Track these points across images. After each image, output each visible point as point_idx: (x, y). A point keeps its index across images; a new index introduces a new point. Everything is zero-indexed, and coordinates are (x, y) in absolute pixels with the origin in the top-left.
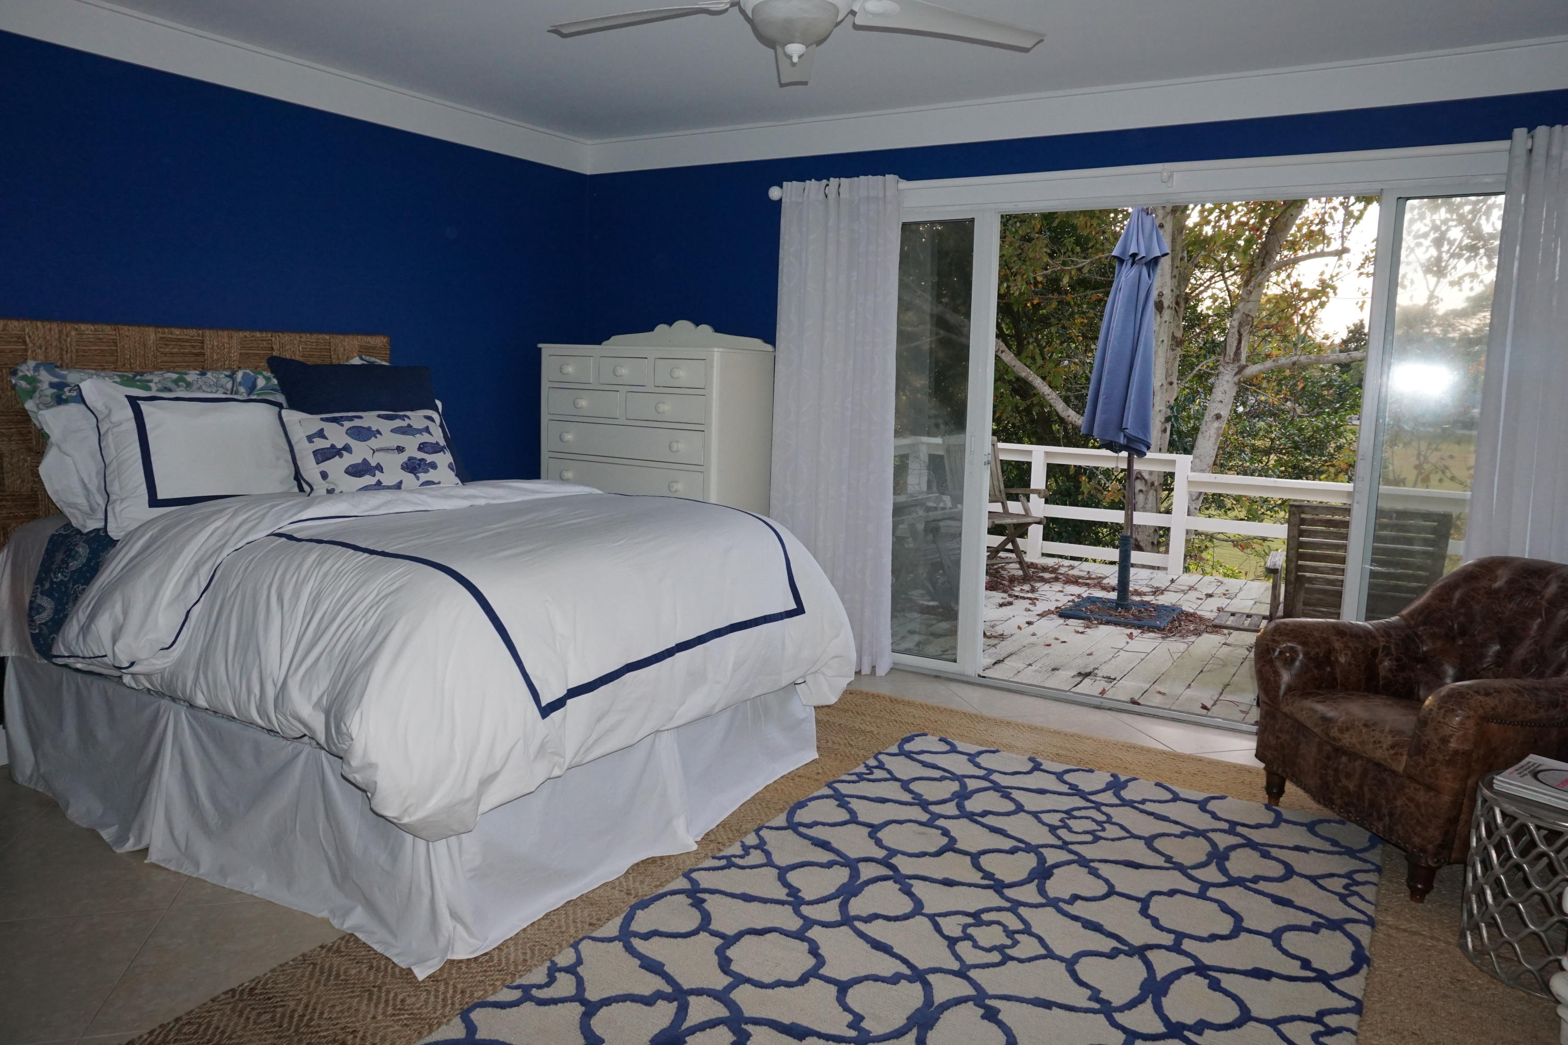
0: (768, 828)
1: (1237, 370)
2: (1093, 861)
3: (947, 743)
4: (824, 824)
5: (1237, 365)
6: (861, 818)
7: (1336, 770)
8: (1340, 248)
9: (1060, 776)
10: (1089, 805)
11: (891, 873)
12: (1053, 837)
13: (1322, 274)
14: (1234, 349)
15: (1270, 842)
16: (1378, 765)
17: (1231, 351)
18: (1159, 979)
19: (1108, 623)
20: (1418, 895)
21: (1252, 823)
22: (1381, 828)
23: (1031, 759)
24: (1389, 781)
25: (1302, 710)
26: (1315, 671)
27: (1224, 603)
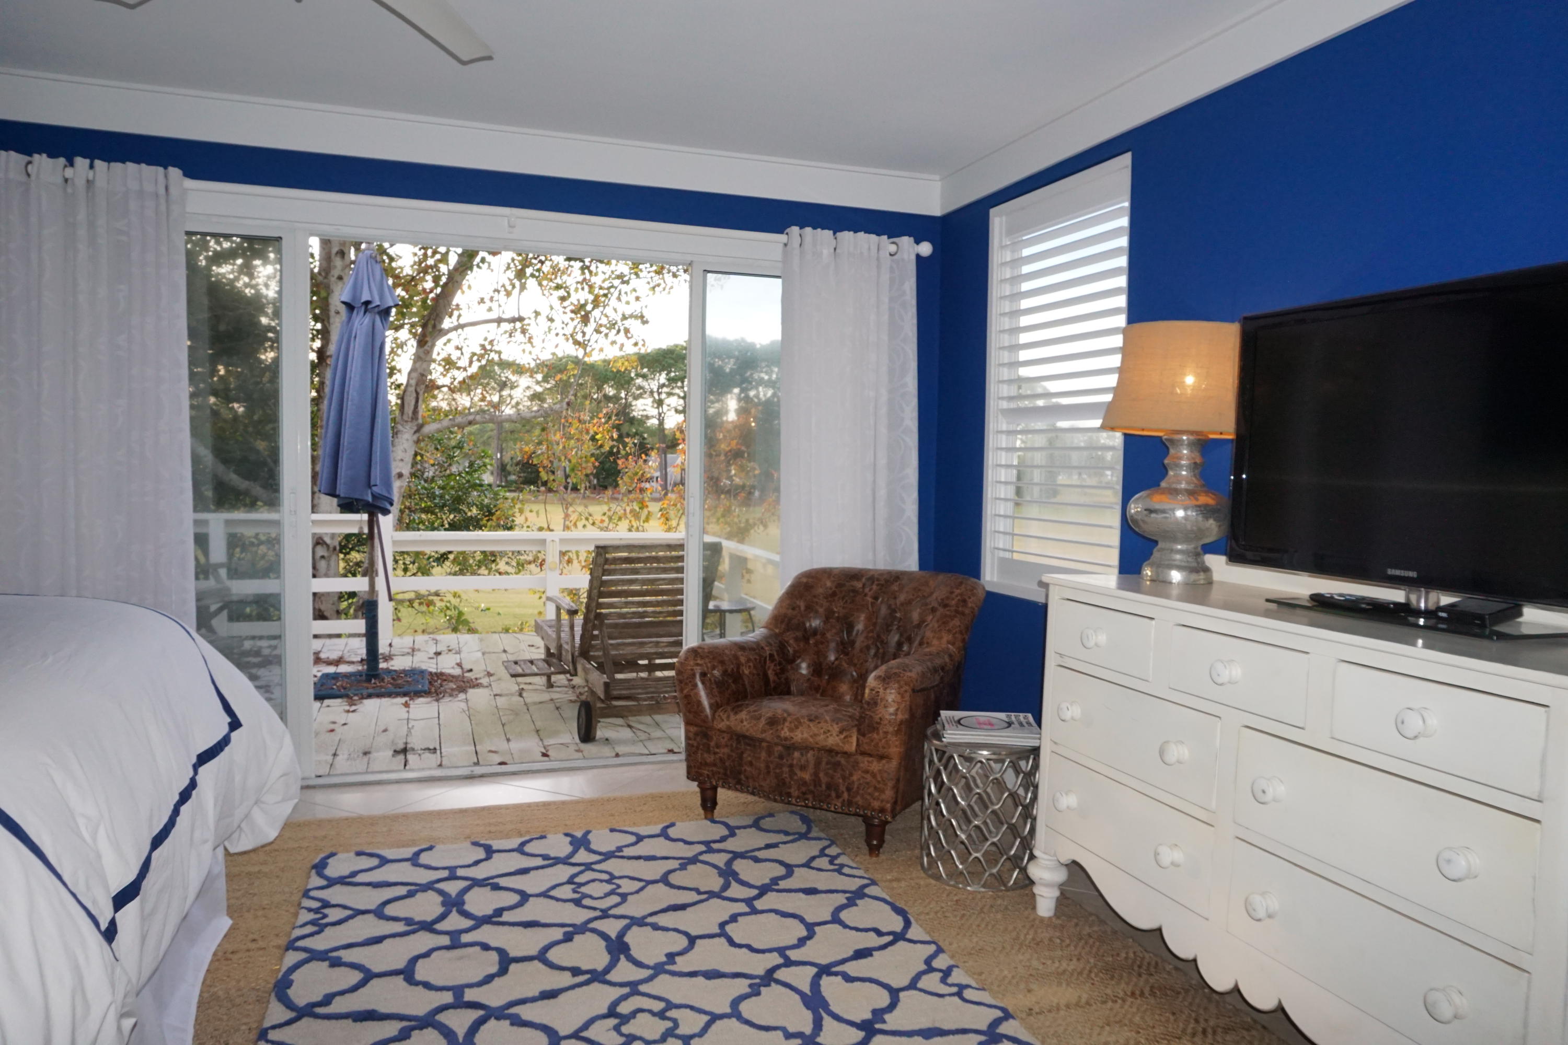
0: (274, 1027)
1: (415, 428)
2: (645, 917)
3: (371, 855)
4: (342, 993)
5: (415, 423)
6: (376, 969)
7: (791, 766)
8: (517, 316)
9: (520, 850)
10: (578, 869)
11: (481, 1013)
12: (586, 911)
14: (412, 408)
15: (748, 849)
16: (830, 751)
17: (409, 410)
18: (809, 993)
19: (370, 696)
20: (874, 850)
21: (718, 838)
22: (839, 804)
23: (475, 844)
24: (843, 761)
25: (742, 722)
26: (733, 686)
27: (457, 658)
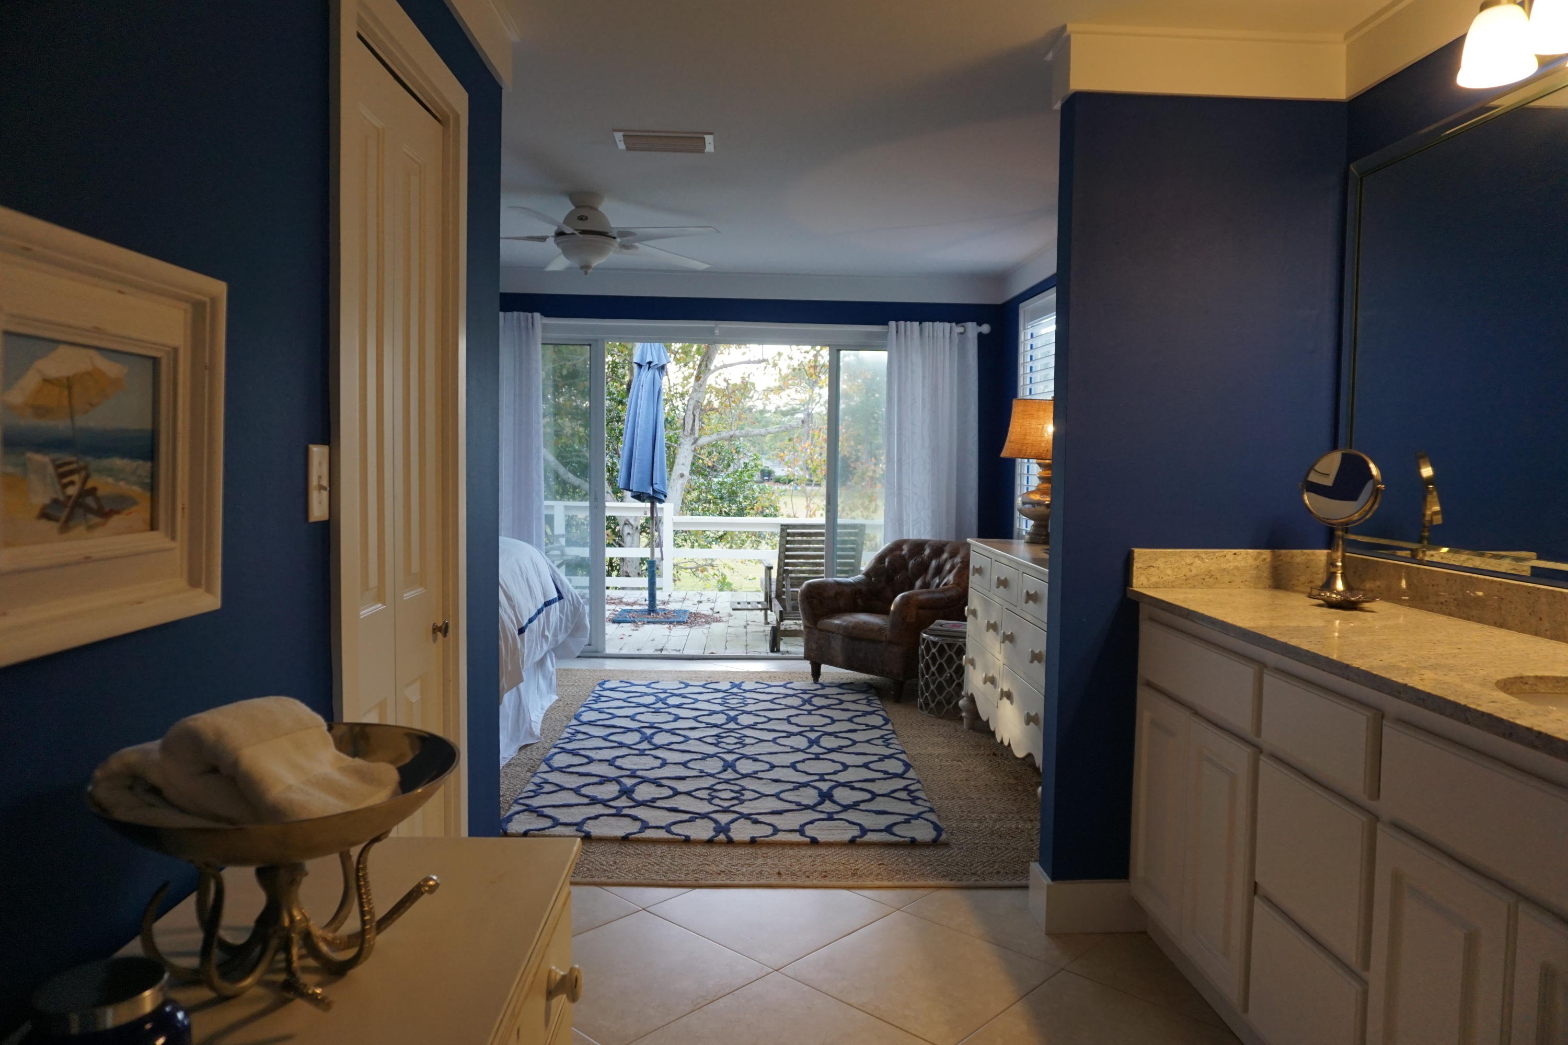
0: (572, 726)
1: (693, 441)
2: (751, 711)
3: (625, 683)
4: (600, 720)
5: (692, 437)
6: (618, 715)
7: (853, 649)
8: (761, 359)
9: (704, 686)
10: (729, 694)
11: (660, 730)
12: (724, 707)
13: (744, 374)
14: (690, 426)
17: (688, 427)
18: (813, 739)
21: (813, 689)
23: (682, 682)
24: (880, 646)
27: (712, 605)
